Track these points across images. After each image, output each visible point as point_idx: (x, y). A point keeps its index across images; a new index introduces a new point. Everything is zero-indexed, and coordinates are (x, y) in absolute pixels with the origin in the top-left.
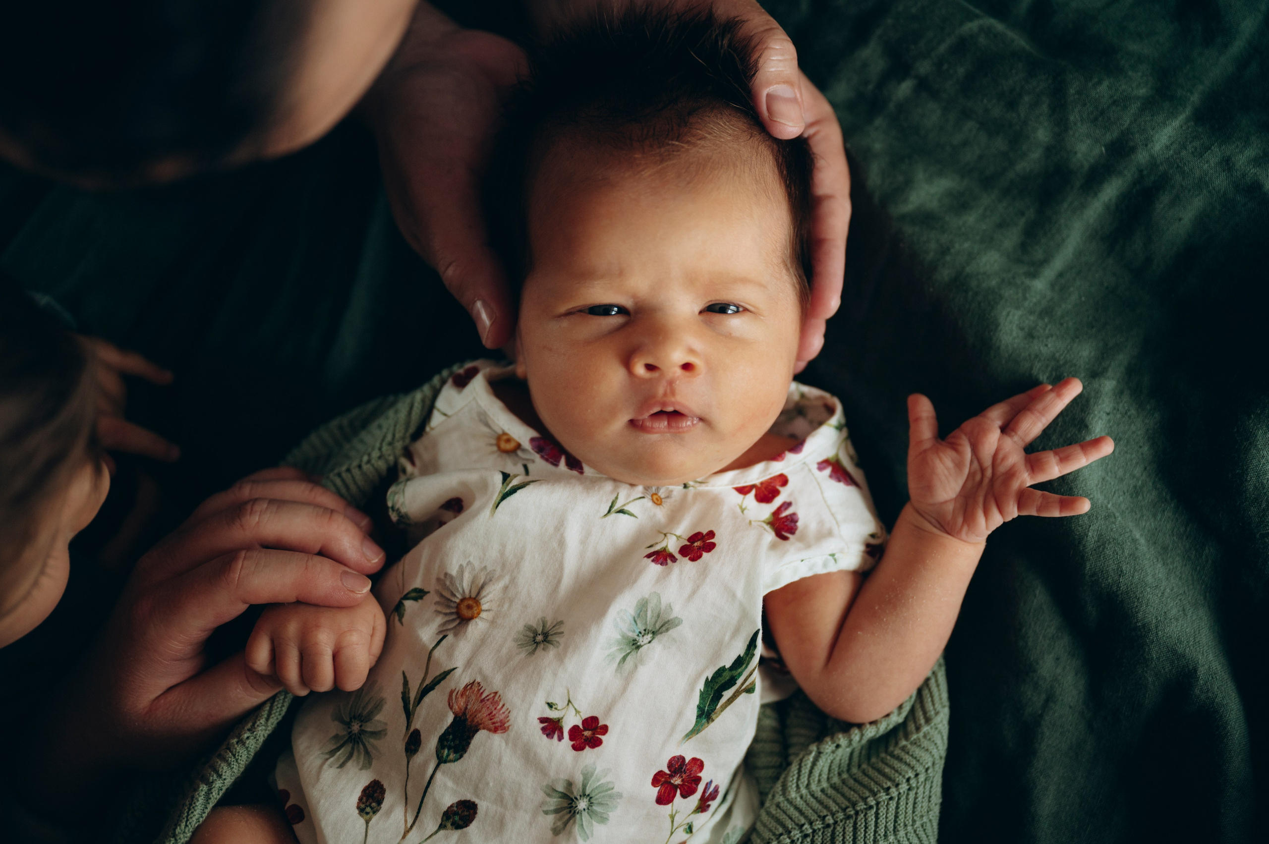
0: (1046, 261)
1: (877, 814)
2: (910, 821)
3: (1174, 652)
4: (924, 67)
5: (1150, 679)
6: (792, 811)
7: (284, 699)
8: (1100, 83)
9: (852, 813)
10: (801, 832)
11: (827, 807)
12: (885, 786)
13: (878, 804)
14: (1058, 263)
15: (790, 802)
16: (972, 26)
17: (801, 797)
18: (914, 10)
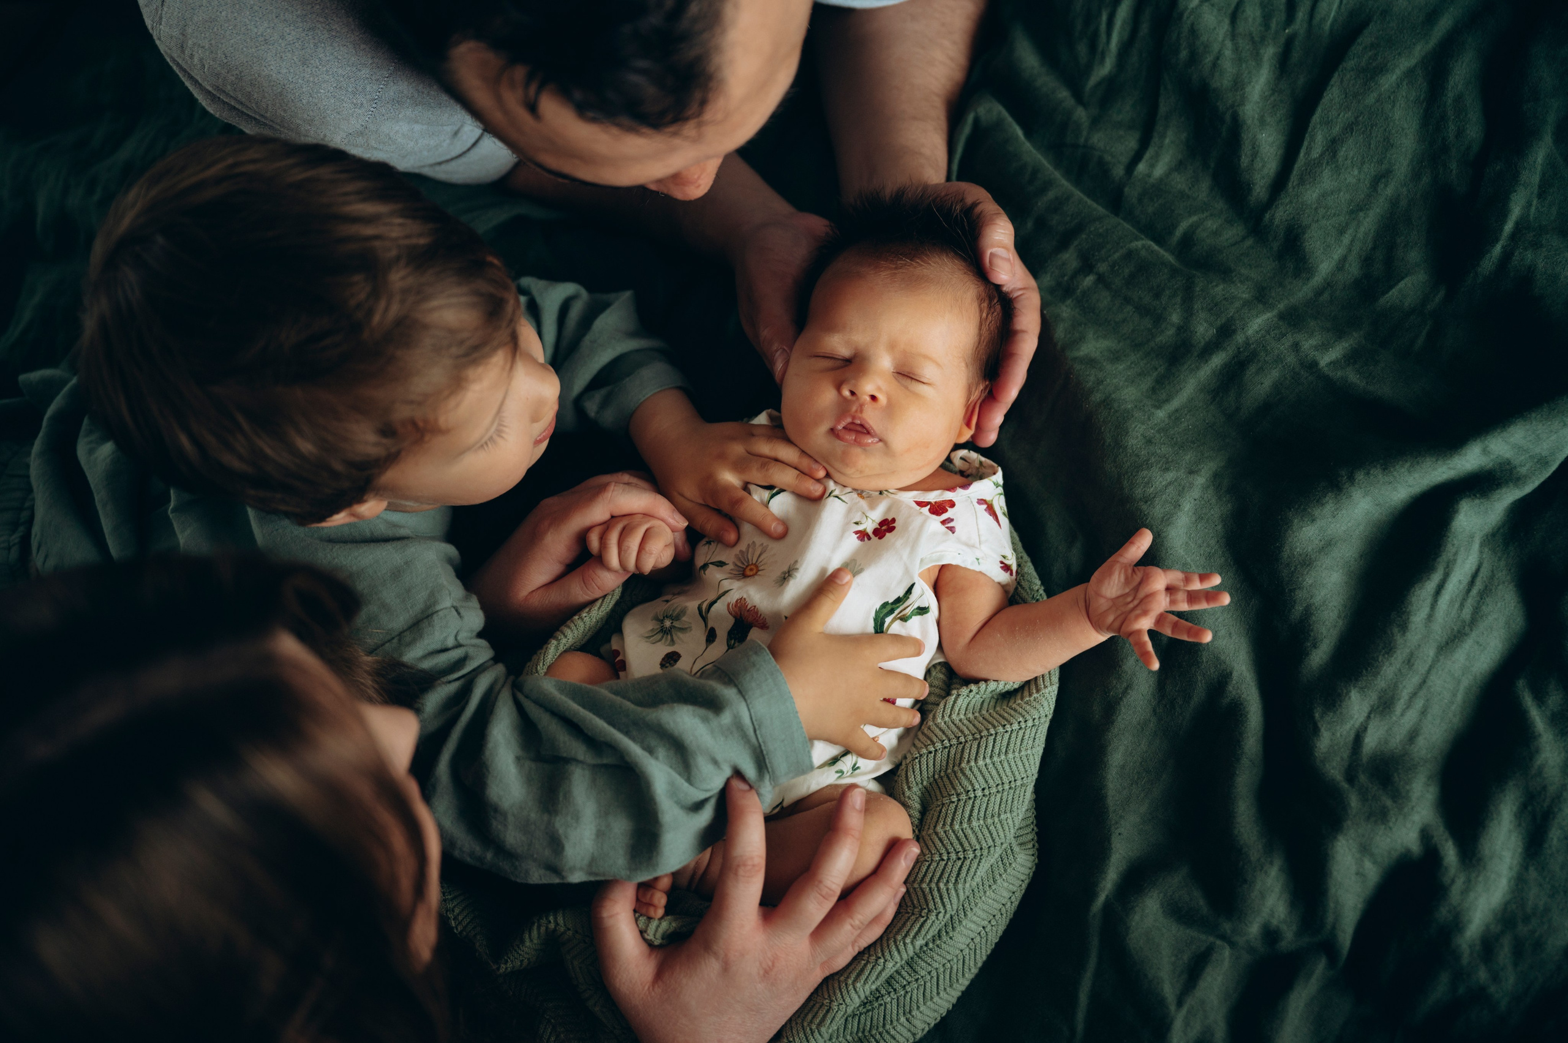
0: (1167, 401)
1: (995, 740)
2: (1018, 749)
3: (1218, 659)
4: (1103, 267)
5: (1199, 678)
6: (937, 731)
7: (611, 598)
8: (1217, 286)
9: (979, 737)
10: (942, 745)
11: (962, 732)
12: (1003, 724)
13: (996, 734)
14: (1175, 403)
15: (937, 725)
16: (1138, 244)
17: (945, 723)
18: (1101, 230)
